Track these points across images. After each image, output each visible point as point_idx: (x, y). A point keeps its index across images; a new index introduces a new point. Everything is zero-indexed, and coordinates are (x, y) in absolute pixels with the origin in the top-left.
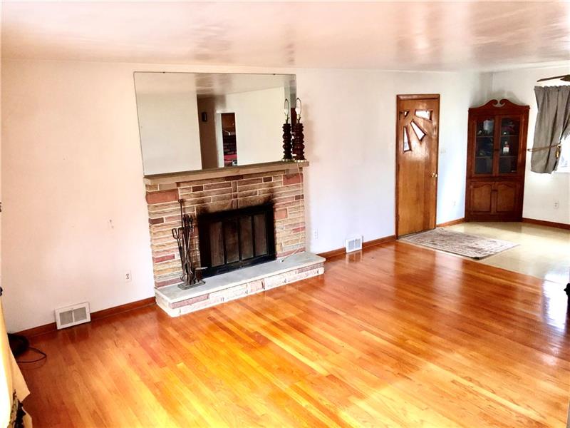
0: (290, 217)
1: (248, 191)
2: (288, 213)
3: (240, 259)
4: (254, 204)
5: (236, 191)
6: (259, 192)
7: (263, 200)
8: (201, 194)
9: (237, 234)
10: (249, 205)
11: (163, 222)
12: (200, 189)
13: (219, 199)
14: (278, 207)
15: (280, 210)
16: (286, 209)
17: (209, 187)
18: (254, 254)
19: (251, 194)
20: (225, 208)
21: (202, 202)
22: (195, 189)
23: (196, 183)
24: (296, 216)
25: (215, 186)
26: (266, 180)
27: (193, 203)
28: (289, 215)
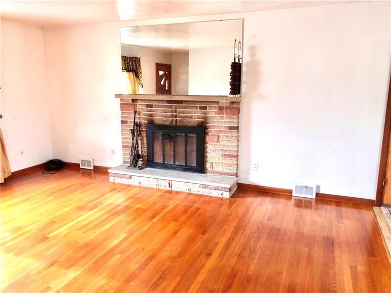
0: (222, 143)
1: (185, 114)
2: (221, 139)
3: (174, 163)
4: (189, 125)
5: (175, 112)
6: (194, 116)
7: (197, 123)
8: (151, 110)
9: (172, 144)
10: (185, 125)
11: (127, 123)
12: (151, 106)
13: (162, 116)
14: (211, 132)
15: (212, 135)
16: (218, 136)
17: (156, 106)
18: (186, 163)
19: (187, 117)
20: (167, 124)
21: (151, 115)
22: (148, 106)
23: (148, 101)
24: (228, 143)
25: (160, 106)
26: (201, 108)
27: (145, 115)
28: (221, 141)
